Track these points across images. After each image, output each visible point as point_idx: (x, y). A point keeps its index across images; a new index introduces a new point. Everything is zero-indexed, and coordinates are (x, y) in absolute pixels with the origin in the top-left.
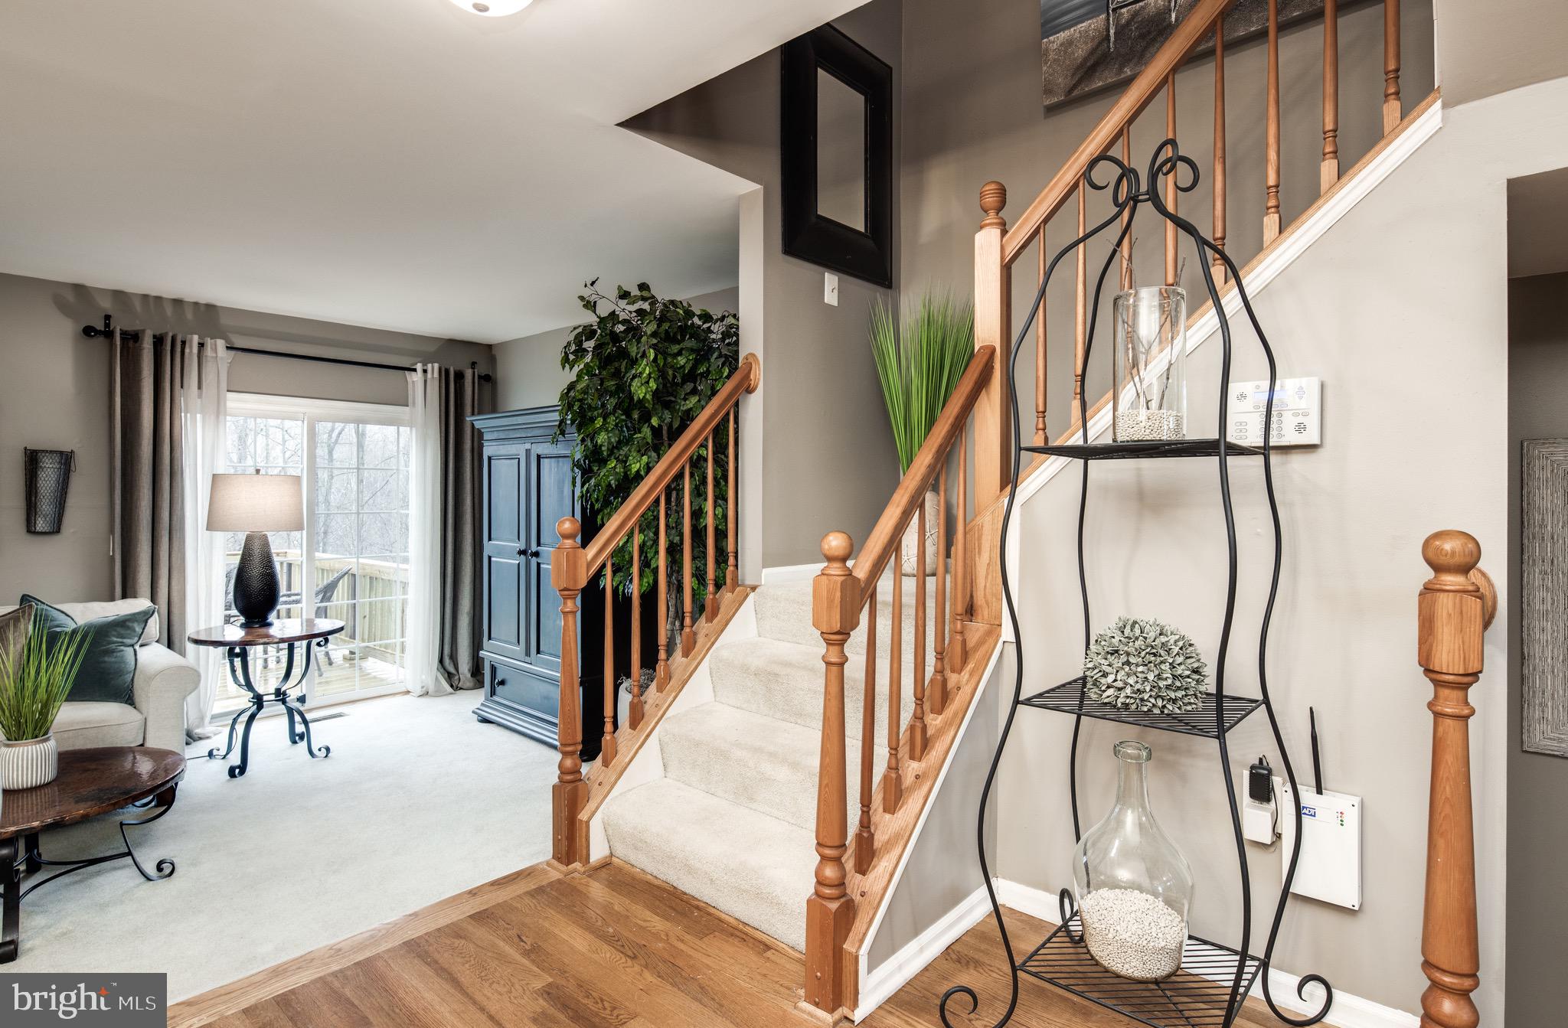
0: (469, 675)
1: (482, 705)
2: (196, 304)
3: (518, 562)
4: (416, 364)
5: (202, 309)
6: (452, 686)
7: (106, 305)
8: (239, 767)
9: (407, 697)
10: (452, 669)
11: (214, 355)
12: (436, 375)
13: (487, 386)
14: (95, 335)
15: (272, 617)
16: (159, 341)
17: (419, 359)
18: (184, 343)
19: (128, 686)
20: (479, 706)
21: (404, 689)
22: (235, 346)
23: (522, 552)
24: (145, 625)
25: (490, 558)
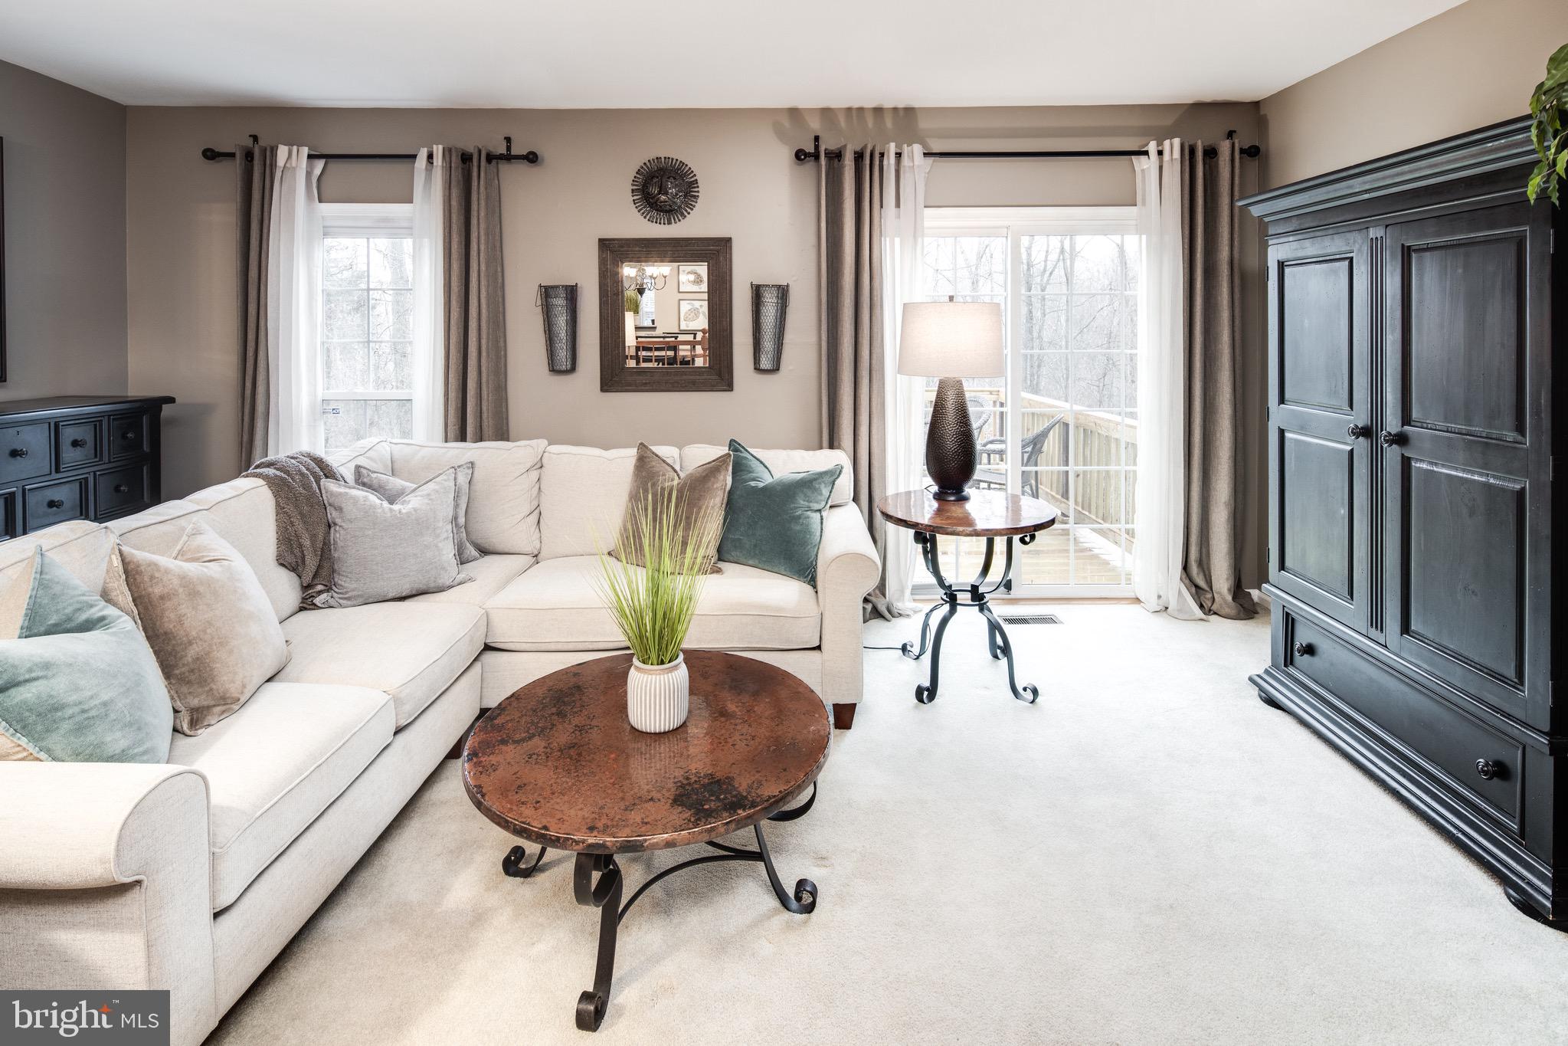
0: (1229, 598)
1: (1267, 672)
2: (895, 109)
3: (1349, 448)
4: (1147, 145)
5: (901, 113)
6: (1201, 606)
7: (815, 125)
8: (928, 689)
9: (1136, 608)
10: (1202, 583)
11: (911, 164)
12: (1177, 154)
13: (1253, 165)
14: (805, 158)
15: (968, 490)
16: (859, 157)
17: (1153, 138)
18: (882, 155)
19: (812, 562)
20: (1261, 672)
21: (1132, 595)
22: (934, 151)
23: (1365, 432)
24: (832, 488)
25: (1282, 432)
